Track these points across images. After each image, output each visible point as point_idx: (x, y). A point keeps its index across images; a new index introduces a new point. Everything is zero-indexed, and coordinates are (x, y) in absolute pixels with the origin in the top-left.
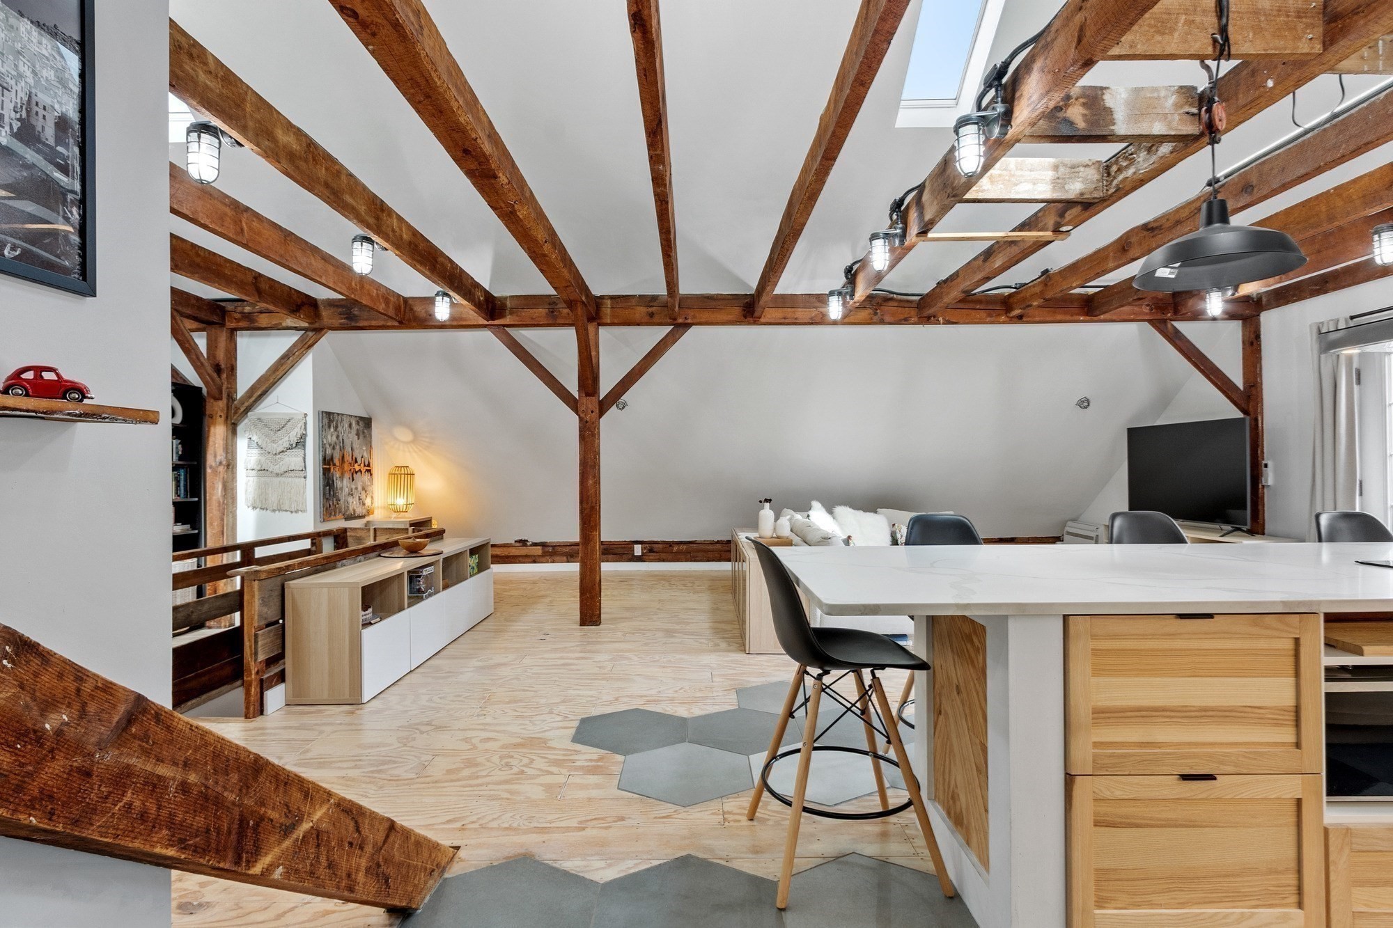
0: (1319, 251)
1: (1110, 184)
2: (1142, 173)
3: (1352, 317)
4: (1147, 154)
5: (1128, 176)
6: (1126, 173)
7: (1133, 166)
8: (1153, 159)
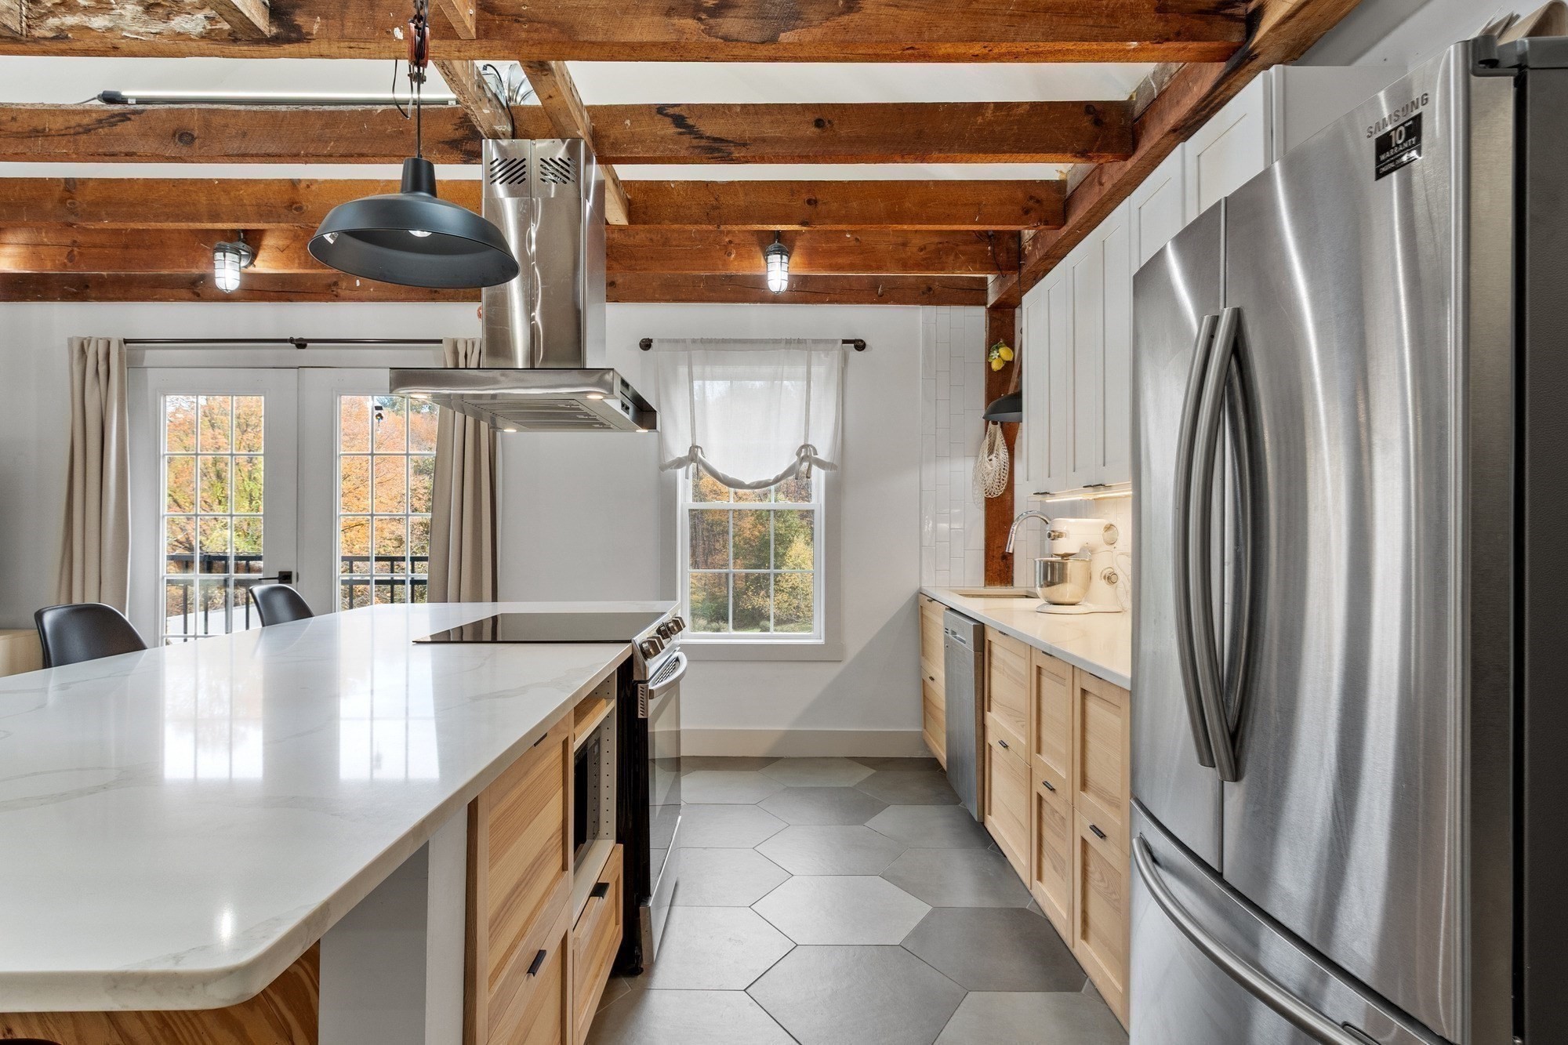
0: (126, 247)
1: (38, 18)
2: (129, 37)
3: (126, 341)
4: (144, 13)
5: (90, 26)
6: (85, 19)
7: (107, 16)
8: (158, 27)
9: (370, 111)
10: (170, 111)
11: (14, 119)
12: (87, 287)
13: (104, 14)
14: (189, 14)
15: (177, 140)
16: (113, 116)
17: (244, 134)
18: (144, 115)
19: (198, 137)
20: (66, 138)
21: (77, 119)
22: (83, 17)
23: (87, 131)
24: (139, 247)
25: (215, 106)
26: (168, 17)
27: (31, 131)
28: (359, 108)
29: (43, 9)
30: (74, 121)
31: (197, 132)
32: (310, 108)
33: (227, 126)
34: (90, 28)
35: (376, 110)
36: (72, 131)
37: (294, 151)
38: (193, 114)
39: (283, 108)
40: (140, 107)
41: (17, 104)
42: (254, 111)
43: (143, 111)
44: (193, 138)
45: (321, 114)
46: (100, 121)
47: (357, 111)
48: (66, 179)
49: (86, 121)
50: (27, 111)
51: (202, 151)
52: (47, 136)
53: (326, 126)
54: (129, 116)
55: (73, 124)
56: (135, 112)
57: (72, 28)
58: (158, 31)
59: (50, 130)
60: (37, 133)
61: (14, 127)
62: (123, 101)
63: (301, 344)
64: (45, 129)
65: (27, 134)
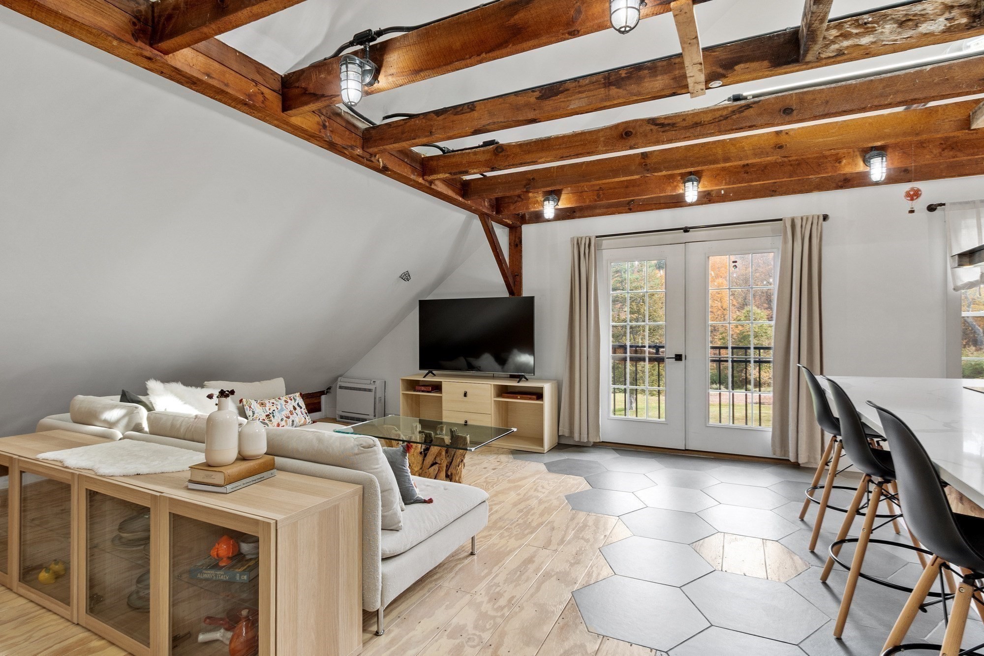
1: (824, 47)
2: (887, 44)
3: (597, 237)
4: (898, 27)
5: (860, 44)
6: (858, 40)
7: (872, 35)
8: (910, 33)
9: (921, 71)
10: (777, 98)
11: (684, 120)
12: (574, 212)
13: (869, 35)
14: (933, 20)
15: (782, 113)
16: (741, 107)
17: (827, 102)
18: (760, 103)
19: (795, 109)
20: (713, 124)
21: (720, 113)
22: (855, 39)
23: (726, 118)
24: (633, 186)
25: (805, 90)
26: (917, 26)
27: (693, 124)
28: (912, 71)
29: (827, 41)
30: (718, 114)
31: (795, 106)
32: (872, 78)
33: (815, 99)
34: (860, 45)
35: (926, 69)
36: (717, 120)
37: (863, 106)
38: (792, 97)
39: (853, 82)
40: (756, 99)
41: (684, 112)
42: (833, 87)
43: (760, 101)
44: (792, 110)
45: (881, 80)
46: (734, 111)
47: (910, 73)
48: (642, 153)
49: (725, 113)
50: (691, 114)
51: (799, 116)
52: (703, 125)
53: (887, 86)
54: (751, 105)
55: (717, 116)
56: (755, 103)
57: (847, 47)
58: (909, 36)
59: (704, 122)
60: (697, 124)
61: (684, 124)
62: (745, 98)
63: (686, 230)
64: (701, 122)
65: (691, 126)
